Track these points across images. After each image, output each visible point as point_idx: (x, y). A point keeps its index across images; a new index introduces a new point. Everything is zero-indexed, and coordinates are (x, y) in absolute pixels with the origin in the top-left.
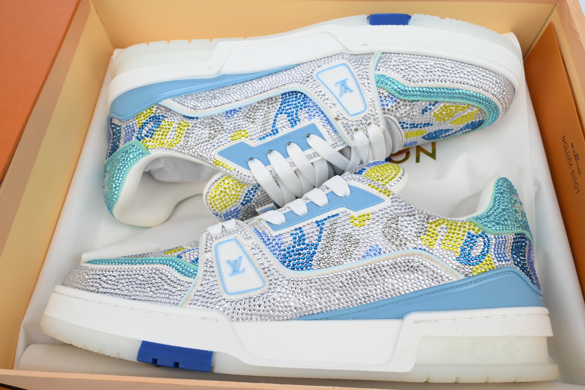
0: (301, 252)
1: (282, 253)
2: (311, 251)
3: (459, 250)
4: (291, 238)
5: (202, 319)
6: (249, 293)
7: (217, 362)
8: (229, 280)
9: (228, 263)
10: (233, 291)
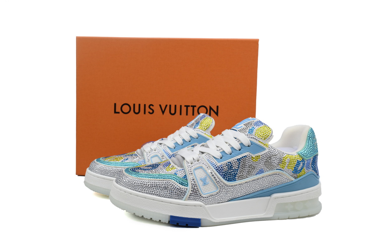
0: (231, 173)
1: (223, 174)
2: (235, 173)
3: (294, 168)
4: (227, 167)
5: (195, 206)
6: (212, 193)
7: (203, 223)
8: (203, 187)
9: (201, 180)
10: (205, 193)
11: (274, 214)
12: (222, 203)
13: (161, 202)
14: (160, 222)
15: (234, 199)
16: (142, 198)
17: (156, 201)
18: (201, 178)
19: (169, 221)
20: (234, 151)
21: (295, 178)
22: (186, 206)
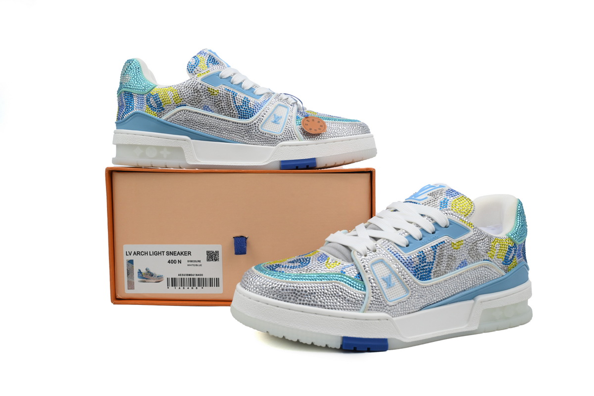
0: (425, 268)
1: (414, 269)
2: (430, 267)
3: (504, 257)
4: (418, 259)
5: (379, 320)
6: (401, 299)
7: (390, 343)
8: (387, 290)
9: (383, 279)
10: (391, 299)
11: (479, 324)
12: (412, 312)
13: (328, 317)
14: (327, 348)
15: (428, 307)
16: (297, 312)
17: (320, 316)
18: (383, 277)
19: (341, 346)
20: (425, 234)
21: (506, 271)
22: (367, 321)
